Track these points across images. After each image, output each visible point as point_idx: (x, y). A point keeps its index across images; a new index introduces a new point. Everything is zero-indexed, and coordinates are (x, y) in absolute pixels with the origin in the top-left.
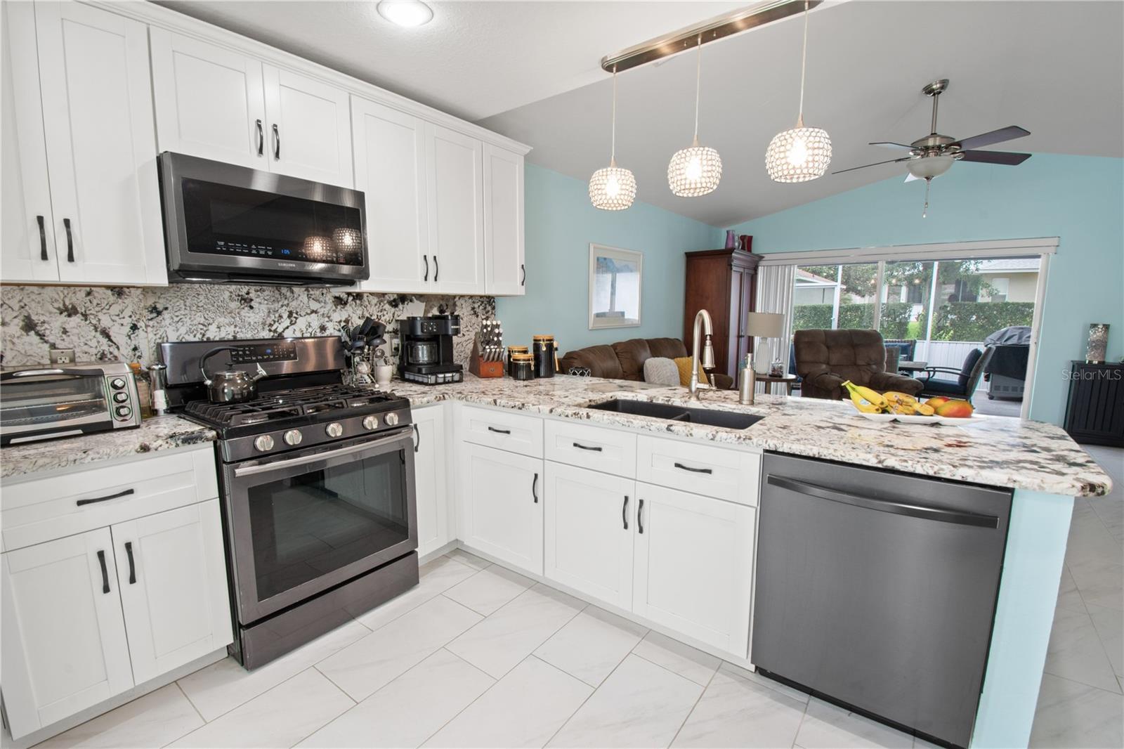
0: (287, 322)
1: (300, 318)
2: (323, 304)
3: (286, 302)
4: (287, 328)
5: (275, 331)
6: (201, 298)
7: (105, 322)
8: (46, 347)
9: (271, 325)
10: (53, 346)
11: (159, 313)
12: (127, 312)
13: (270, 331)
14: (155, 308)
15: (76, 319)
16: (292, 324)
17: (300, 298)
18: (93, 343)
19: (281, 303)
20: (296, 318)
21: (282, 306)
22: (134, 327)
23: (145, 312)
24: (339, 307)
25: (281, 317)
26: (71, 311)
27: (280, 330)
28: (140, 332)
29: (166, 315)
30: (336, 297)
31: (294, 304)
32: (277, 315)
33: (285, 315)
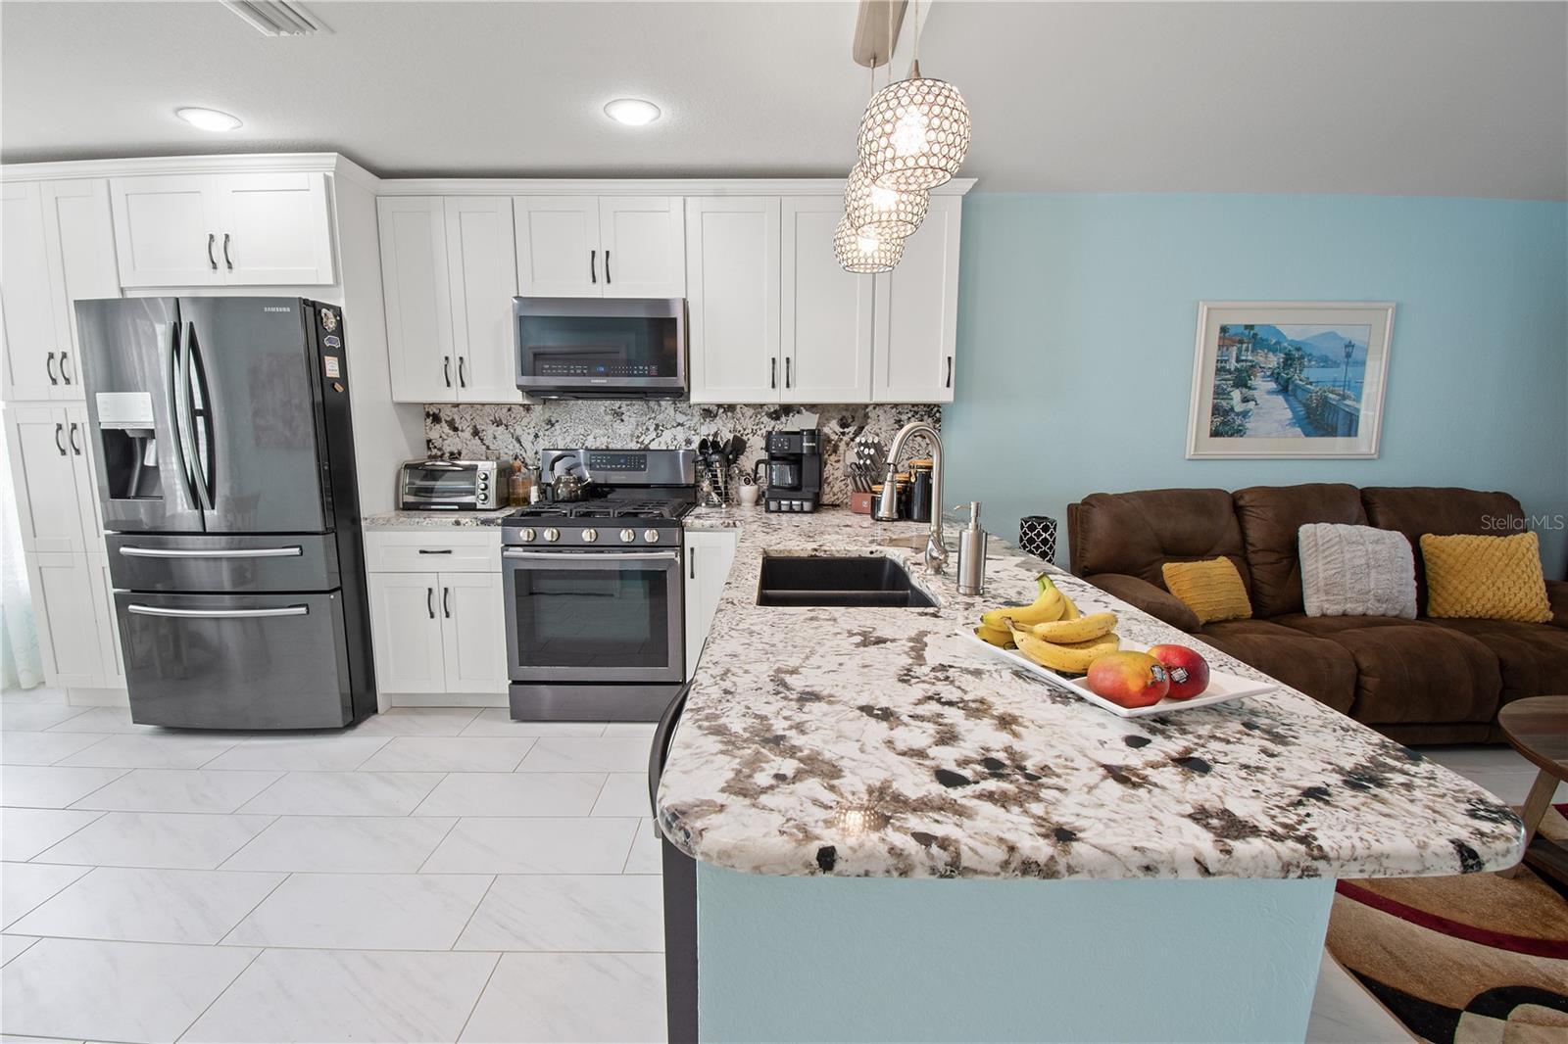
0: (654, 435)
1: (666, 431)
2: (689, 417)
3: (653, 415)
4: (653, 440)
5: (642, 443)
6: (583, 412)
7: (519, 431)
8: (484, 447)
9: (638, 437)
10: (488, 448)
11: (553, 425)
12: (532, 424)
13: (637, 442)
14: (550, 421)
15: (502, 428)
16: (657, 436)
17: (667, 411)
18: (511, 447)
19: (648, 416)
20: (662, 431)
21: (649, 419)
22: (536, 436)
23: (543, 424)
24: (708, 420)
25: (648, 429)
26: (498, 423)
27: (646, 442)
28: (540, 439)
29: (557, 426)
30: (704, 410)
31: (660, 417)
32: (644, 428)
33: (652, 428)
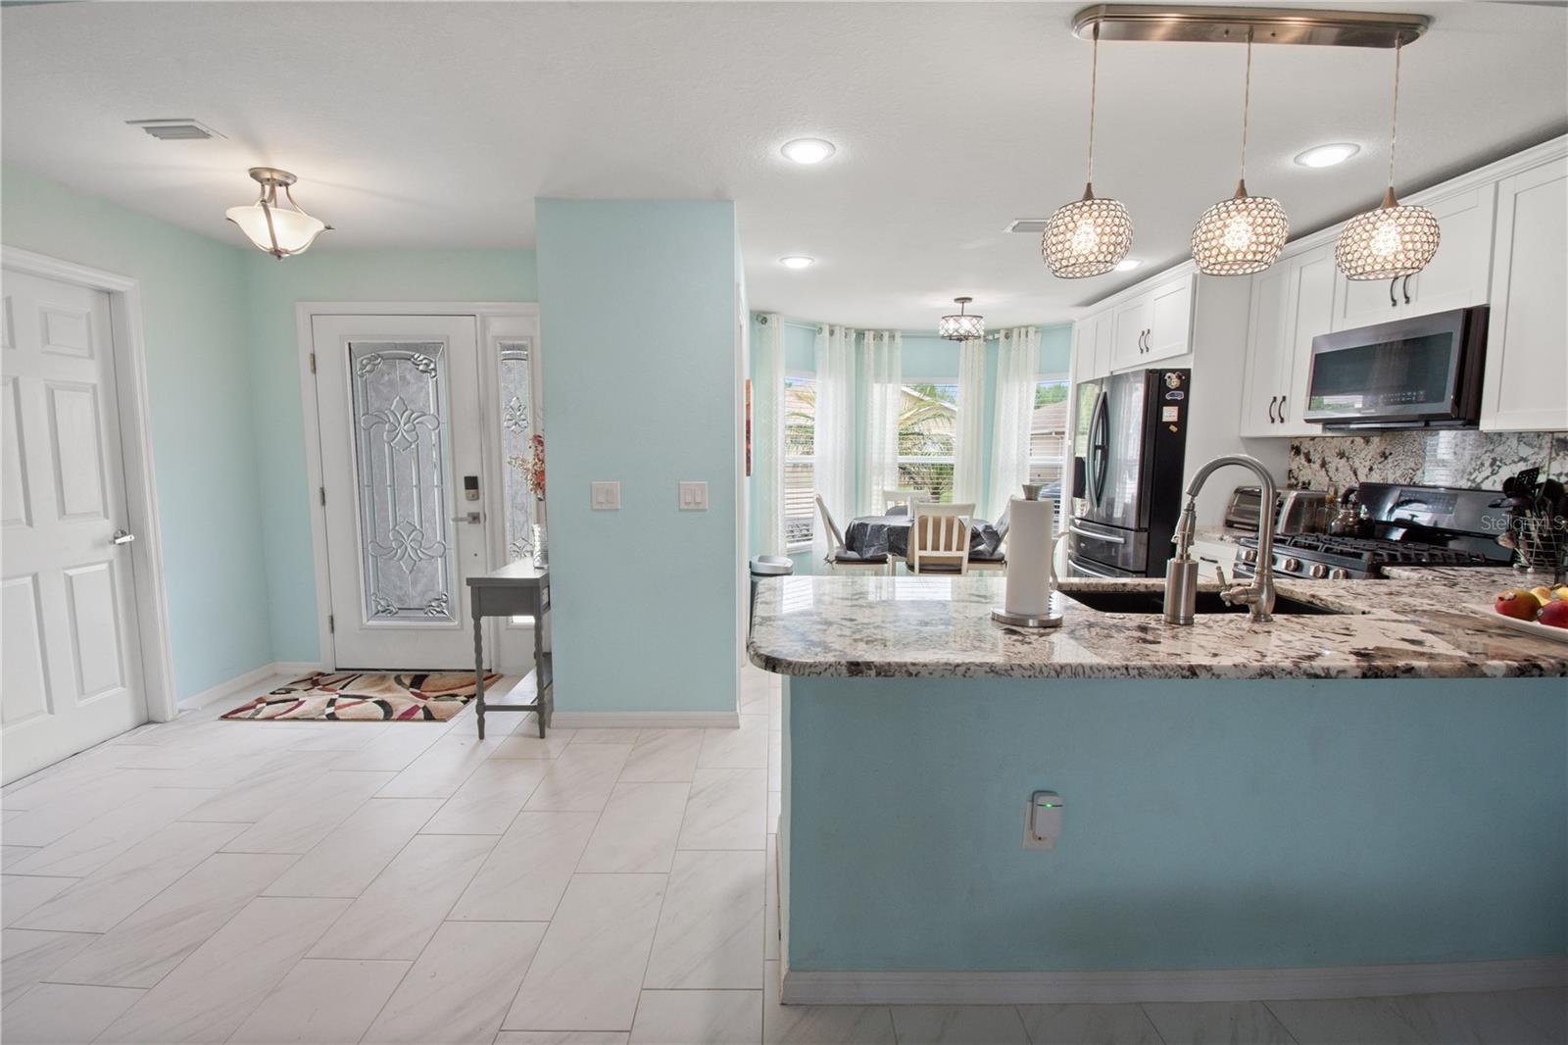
0: (1488, 472)
1: (1504, 467)
2: (1536, 450)
3: (1491, 447)
4: (1487, 478)
5: (1474, 481)
6: (1416, 443)
7: (1357, 464)
8: (1328, 478)
9: (1471, 474)
10: (1330, 479)
11: (1386, 458)
12: (1369, 457)
13: (1468, 480)
14: (1384, 453)
15: (1344, 460)
16: (1493, 474)
17: (1508, 443)
18: (1348, 479)
19: (1485, 449)
20: (1500, 467)
21: (1486, 452)
22: (1371, 469)
23: (1378, 457)
24: (1561, 454)
25: (1482, 464)
26: (1341, 455)
27: (1478, 480)
28: (1373, 473)
29: (1390, 460)
30: (1558, 440)
31: (1499, 449)
32: (1479, 463)
33: (1487, 464)
